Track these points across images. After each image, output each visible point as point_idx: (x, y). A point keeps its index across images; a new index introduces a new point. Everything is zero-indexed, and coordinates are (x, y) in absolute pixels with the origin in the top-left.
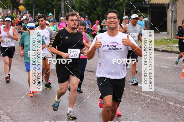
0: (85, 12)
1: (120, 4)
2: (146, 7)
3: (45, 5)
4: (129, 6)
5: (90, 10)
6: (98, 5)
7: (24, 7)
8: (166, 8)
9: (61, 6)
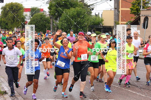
1: (85, 26)
2: (101, 28)
3: (41, 26)
4: (90, 27)
8: (112, 29)
9: (50, 27)
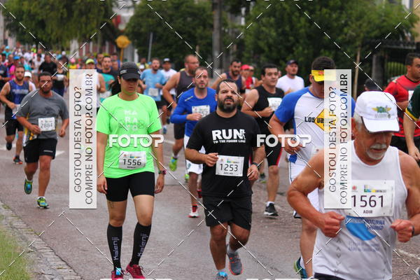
0: (267, 57)
1: (349, 41)
2: (407, 49)
4: (368, 46)
5: (279, 51)
6: (297, 41)
7: (130, 39)
9: (211, 39)
